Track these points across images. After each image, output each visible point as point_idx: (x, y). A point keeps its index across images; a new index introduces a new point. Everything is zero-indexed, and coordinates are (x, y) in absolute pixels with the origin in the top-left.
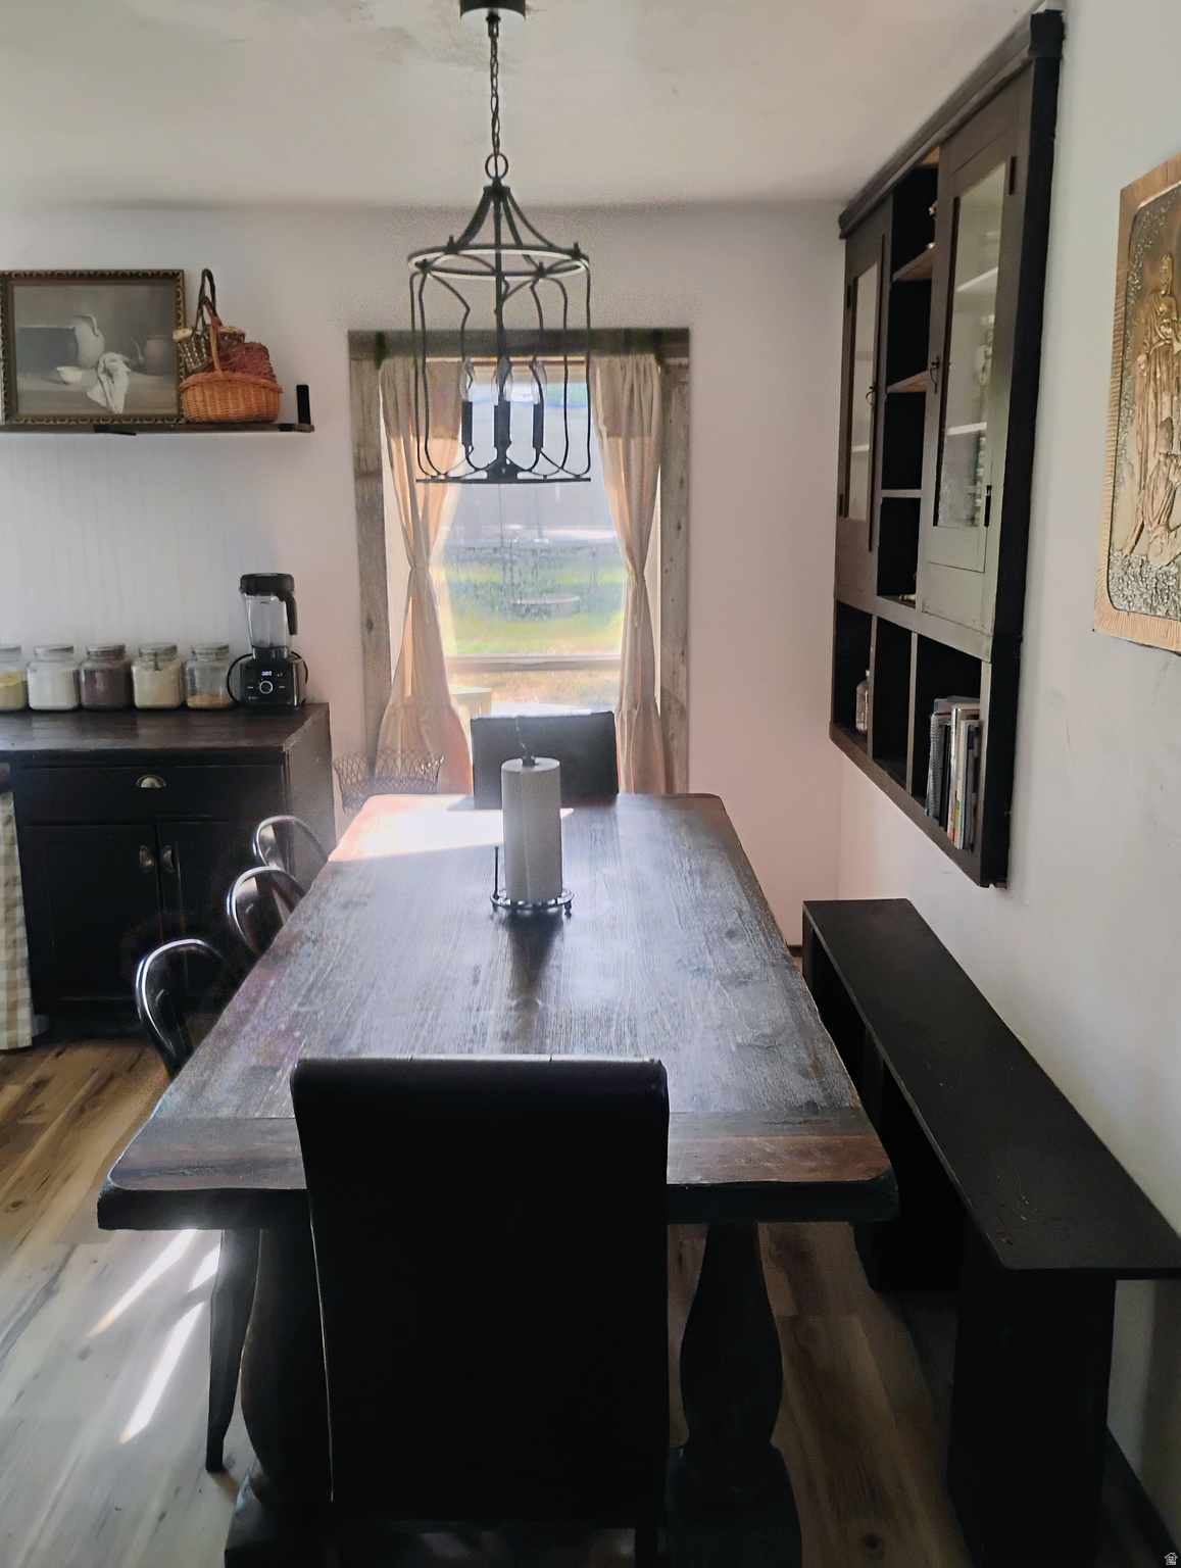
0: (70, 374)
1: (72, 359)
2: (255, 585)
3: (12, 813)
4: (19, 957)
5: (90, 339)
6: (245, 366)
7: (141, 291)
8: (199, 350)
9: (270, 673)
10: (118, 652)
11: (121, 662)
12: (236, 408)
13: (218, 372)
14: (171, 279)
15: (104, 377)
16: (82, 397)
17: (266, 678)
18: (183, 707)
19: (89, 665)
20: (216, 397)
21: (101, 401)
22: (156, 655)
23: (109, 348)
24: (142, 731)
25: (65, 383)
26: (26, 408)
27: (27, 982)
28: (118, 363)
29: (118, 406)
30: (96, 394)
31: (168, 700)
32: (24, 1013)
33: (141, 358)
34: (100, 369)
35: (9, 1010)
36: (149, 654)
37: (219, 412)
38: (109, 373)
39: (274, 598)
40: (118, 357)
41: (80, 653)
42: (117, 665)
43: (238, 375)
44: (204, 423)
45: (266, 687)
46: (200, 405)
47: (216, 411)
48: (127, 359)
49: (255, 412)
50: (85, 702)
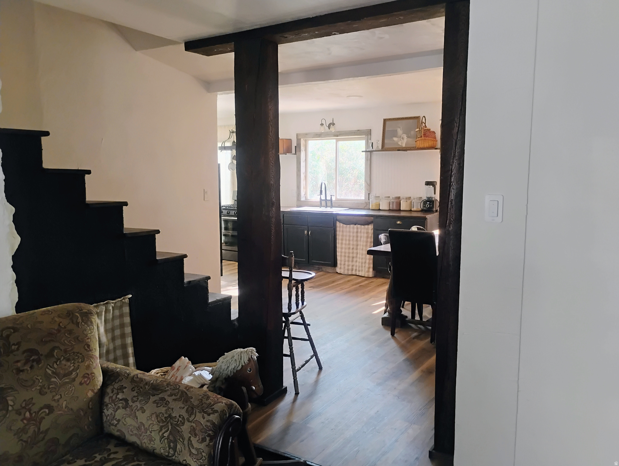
0: (395, 139)
1: (396, 136)
2: (428, 183)
3: (373, 228)
4: (371, 258)
5: (400, 131)
6: (429, 136)
7: (411, 121)
8: (420, 133)
9: (429, 203)
10: (399, 198)
11: (399, 200)
12: (426, 145)
13: (423, 138)
14: (417, 118)
15: (402, 139)
16: (397, 144)
17: (428, 204)
18: (411, 210)
19: (392, 200)
20: (422, 143)
21: (401, 144)
22: (406, 198)
23: (403, 133)
24: (401, 213)
25: (394, 141)
26: (386, 146)
27: (372, 263)
28: (405, 136)
29: (404, 145)
30: (400, 143)
31: (408, 209)
32: (371, 270)
33: (410, 135)
34: (401, 138)
35: (368, 268)
36: (405, 198)
37: (423, 146)
38: (403, 138)
39: (432, 186)
40: (405, 135)
41: (391, 198)
42: (398, 200)
43: (427, 138)
44: (423, 148)
45: (427, 206)
46: (419, 144)
47: (421, 146)
48: (407, 135)
49: (430, 146)
50: (391, 209)
